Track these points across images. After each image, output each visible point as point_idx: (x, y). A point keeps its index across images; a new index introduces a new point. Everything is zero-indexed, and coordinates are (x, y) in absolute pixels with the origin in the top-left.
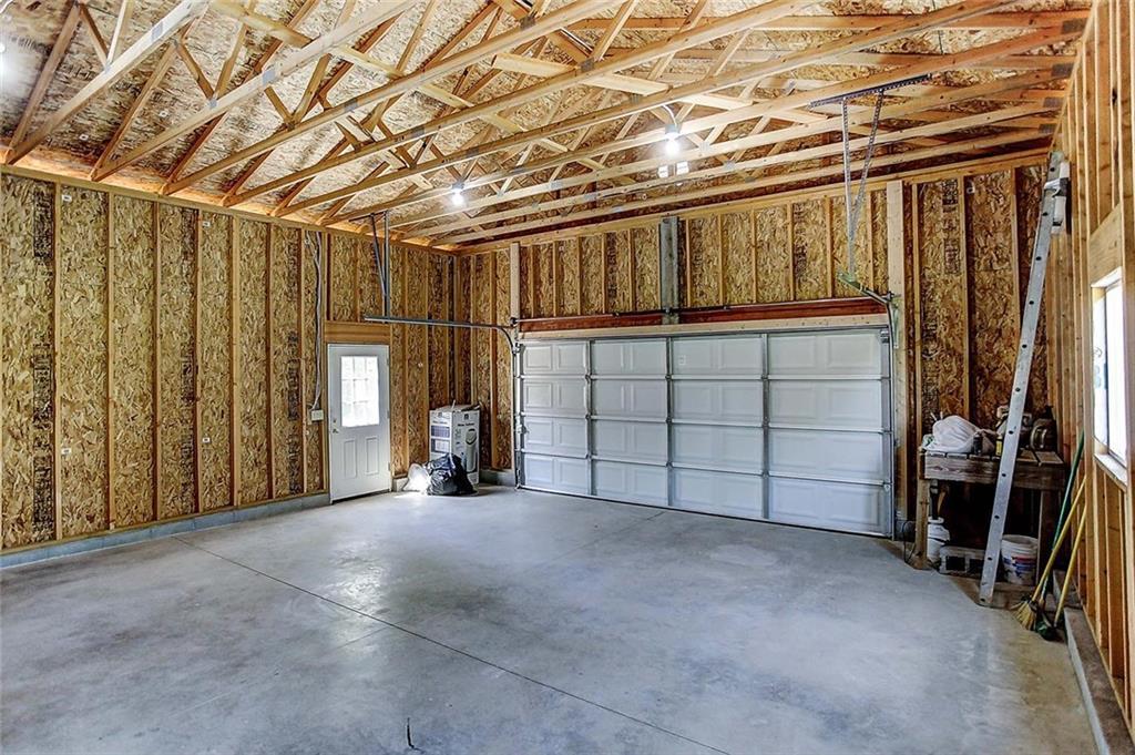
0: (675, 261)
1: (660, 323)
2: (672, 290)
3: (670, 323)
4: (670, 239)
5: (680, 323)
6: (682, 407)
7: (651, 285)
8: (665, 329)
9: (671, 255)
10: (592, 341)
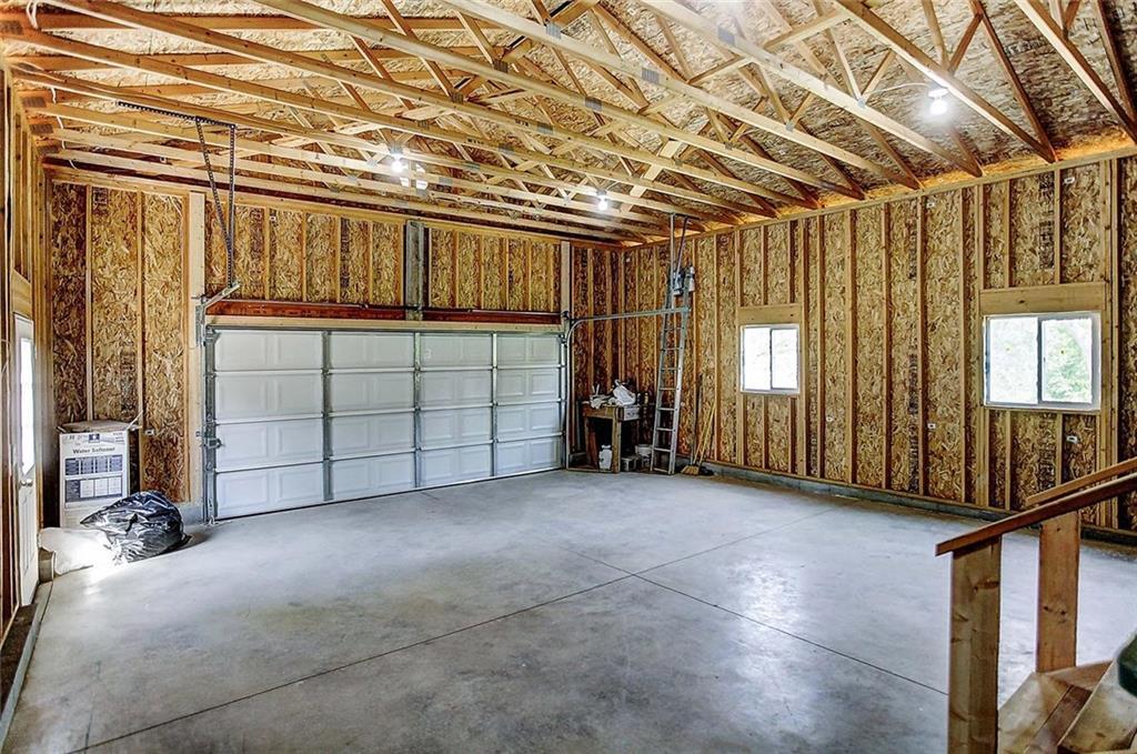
0: (421, 263)
1: (404, 318)
2: (417, 289)
3: (415, 319)
4: (417, 242)
5: (424, 320)
6: (427, 396)
7: (389, 280)
8: (409, 324)
9: (417, 257)
10: (330, 331)
